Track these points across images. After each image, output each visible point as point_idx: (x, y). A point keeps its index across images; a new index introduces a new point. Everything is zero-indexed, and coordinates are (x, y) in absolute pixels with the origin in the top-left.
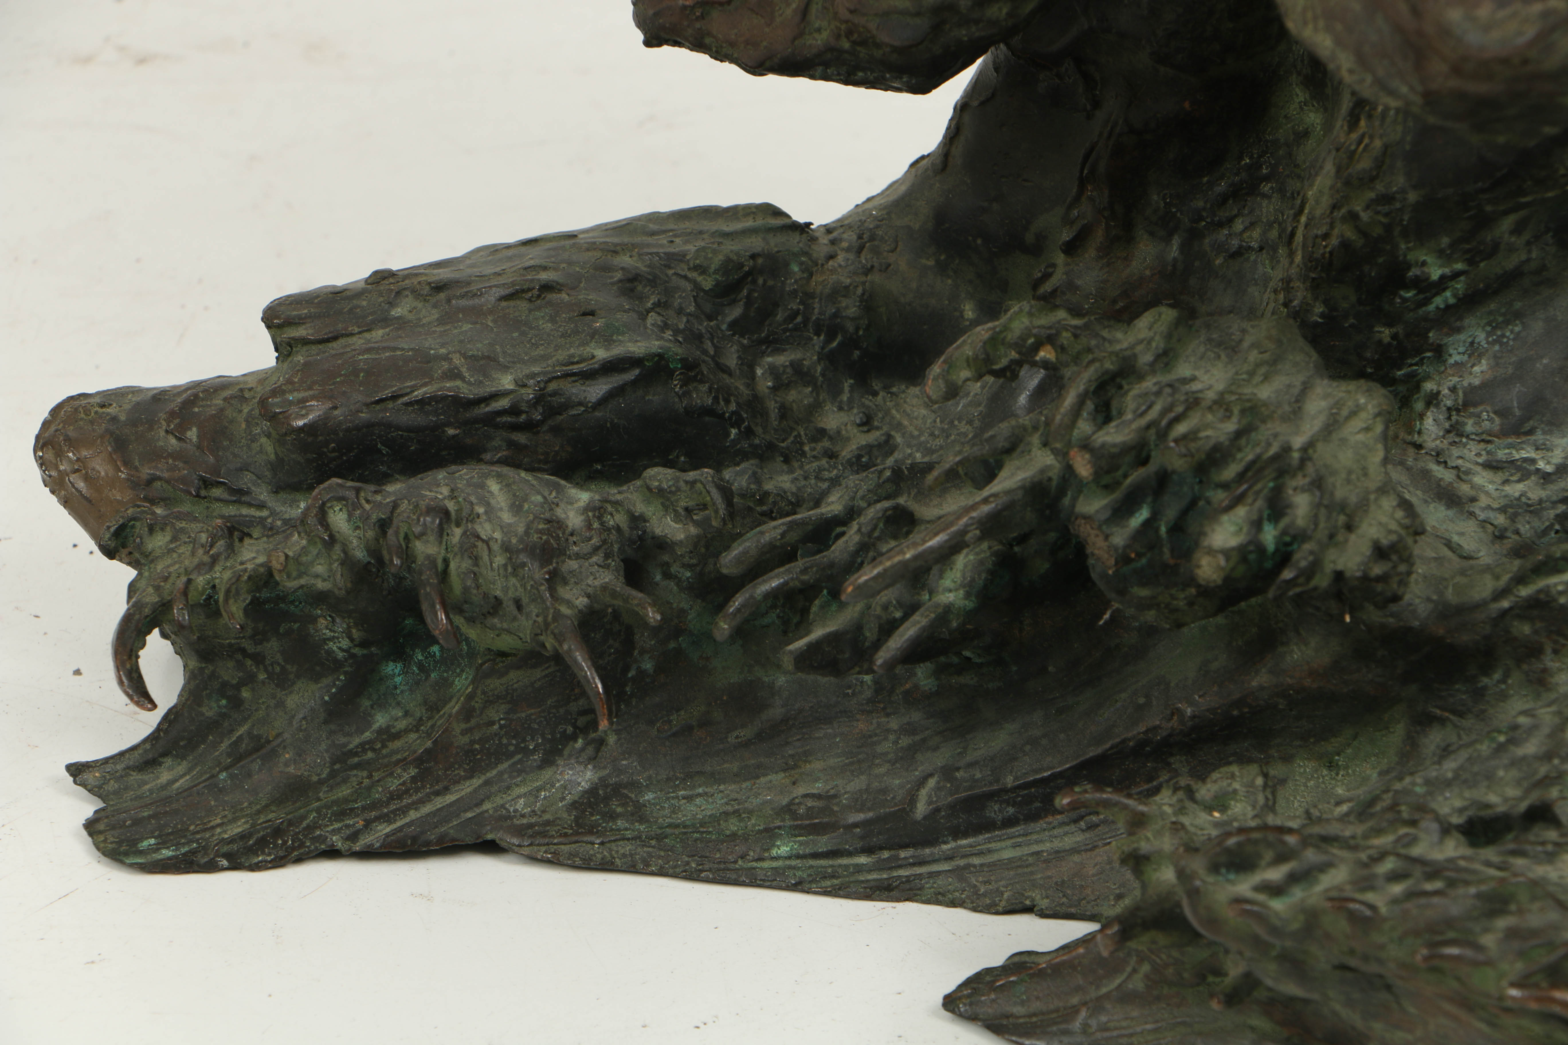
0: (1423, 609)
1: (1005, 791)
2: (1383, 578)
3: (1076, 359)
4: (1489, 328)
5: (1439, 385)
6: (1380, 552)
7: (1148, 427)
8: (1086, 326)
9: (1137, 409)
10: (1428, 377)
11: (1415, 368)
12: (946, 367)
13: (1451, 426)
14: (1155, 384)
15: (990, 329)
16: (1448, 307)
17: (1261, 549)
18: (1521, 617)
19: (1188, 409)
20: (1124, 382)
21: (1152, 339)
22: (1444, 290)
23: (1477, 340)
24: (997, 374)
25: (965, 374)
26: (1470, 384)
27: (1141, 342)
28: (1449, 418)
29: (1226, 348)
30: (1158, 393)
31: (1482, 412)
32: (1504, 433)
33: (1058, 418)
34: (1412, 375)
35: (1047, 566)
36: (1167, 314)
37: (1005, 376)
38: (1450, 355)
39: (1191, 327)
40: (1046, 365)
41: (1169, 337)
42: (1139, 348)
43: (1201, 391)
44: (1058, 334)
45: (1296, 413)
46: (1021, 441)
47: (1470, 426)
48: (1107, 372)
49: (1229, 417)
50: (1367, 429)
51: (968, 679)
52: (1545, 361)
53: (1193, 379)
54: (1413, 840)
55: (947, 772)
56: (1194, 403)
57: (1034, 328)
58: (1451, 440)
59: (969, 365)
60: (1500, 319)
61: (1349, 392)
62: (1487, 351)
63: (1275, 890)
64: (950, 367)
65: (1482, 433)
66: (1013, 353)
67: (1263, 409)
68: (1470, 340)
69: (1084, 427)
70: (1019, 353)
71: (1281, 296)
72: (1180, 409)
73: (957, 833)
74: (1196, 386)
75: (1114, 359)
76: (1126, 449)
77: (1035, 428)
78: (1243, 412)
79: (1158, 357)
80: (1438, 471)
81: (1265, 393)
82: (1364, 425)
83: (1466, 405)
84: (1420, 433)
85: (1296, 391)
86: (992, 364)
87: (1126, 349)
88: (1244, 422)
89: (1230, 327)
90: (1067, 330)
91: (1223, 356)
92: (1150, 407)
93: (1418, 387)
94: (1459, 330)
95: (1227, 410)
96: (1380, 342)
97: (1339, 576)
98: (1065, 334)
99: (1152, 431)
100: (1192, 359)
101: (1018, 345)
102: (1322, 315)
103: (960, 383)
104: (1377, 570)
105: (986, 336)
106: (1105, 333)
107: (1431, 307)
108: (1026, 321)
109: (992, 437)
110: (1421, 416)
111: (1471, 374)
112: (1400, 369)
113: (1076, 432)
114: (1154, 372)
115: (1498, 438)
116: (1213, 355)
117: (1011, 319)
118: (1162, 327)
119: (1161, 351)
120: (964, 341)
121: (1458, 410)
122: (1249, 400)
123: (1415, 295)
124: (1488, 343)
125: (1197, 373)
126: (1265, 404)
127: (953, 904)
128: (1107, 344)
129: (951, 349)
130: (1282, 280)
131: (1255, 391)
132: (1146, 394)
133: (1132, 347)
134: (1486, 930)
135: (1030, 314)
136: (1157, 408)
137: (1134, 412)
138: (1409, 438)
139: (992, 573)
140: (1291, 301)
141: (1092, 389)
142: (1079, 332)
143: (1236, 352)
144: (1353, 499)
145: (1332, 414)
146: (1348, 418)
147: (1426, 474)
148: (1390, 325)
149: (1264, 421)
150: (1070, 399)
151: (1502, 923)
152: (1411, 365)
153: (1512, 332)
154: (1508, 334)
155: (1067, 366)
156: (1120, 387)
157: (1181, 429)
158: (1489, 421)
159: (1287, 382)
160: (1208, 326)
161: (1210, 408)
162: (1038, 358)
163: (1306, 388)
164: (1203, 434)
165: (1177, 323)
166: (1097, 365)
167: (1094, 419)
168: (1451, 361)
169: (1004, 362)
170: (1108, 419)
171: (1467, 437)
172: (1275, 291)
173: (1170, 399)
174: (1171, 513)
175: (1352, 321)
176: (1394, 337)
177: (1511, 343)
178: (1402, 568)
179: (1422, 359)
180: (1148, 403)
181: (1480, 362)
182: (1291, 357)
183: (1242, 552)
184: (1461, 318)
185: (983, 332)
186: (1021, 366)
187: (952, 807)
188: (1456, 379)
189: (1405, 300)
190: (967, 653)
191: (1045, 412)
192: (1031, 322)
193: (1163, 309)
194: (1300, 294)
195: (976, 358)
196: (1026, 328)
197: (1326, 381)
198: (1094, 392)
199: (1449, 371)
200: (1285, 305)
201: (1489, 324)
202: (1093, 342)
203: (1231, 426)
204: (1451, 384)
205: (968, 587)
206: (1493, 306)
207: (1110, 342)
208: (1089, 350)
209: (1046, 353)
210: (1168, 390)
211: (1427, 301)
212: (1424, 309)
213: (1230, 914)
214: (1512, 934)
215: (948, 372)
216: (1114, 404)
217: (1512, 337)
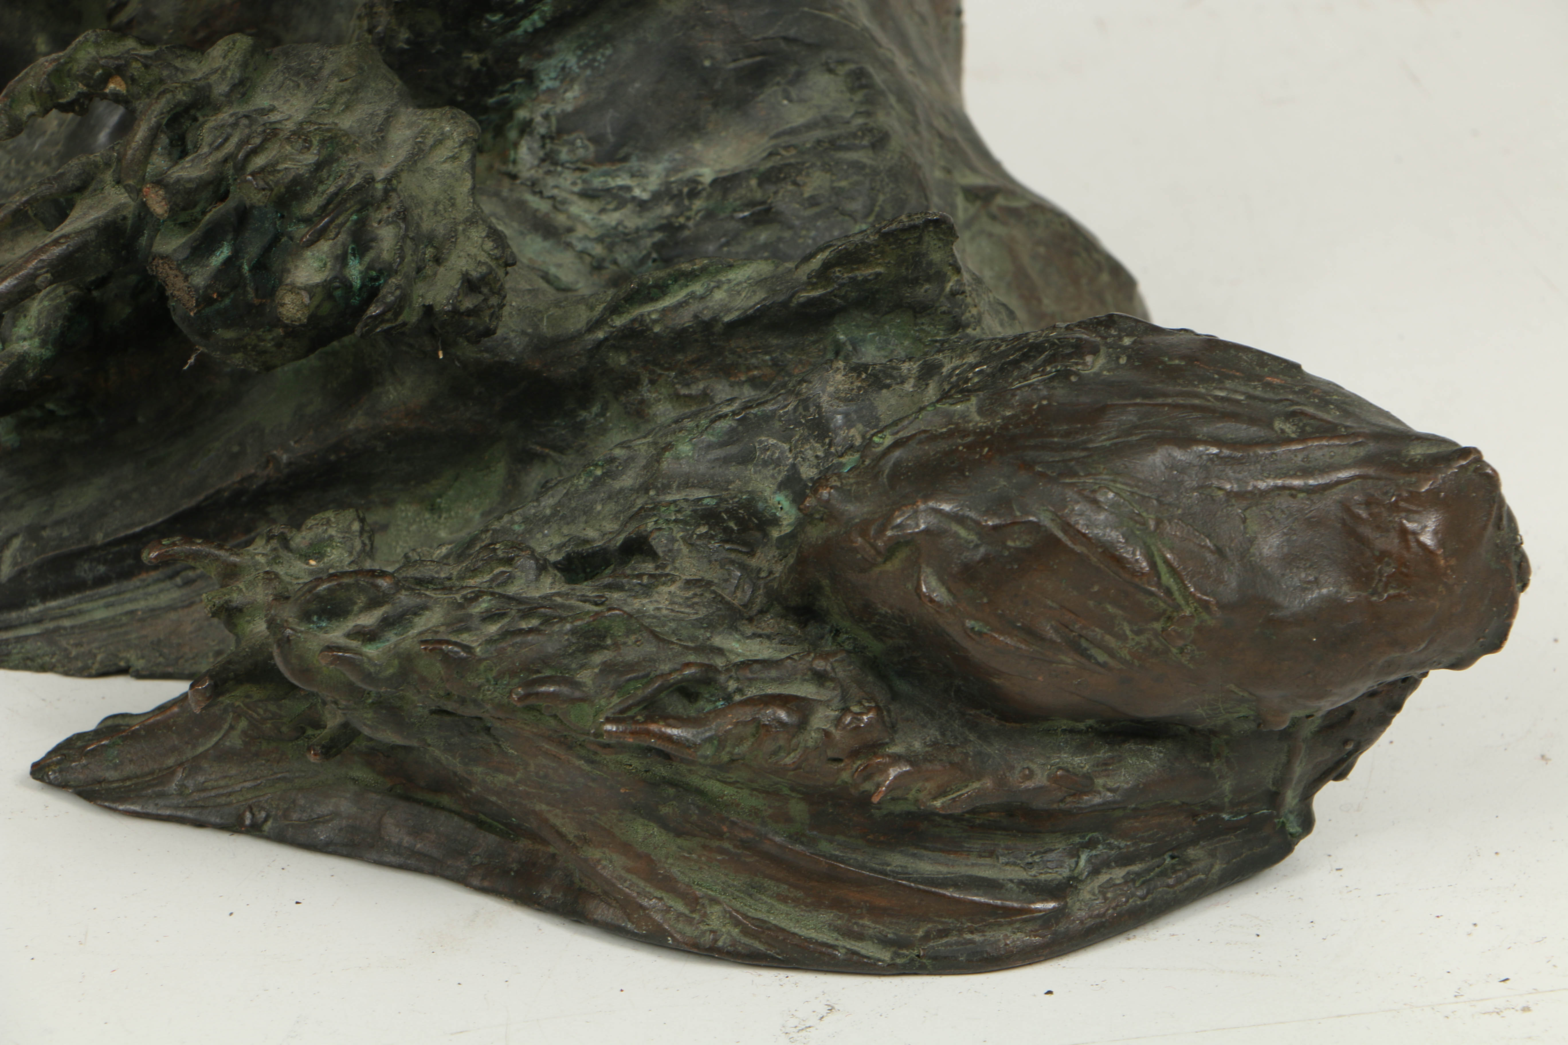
0: (518, 343)
1: (94, 548)
2: (474, 312)
3: (148, 91)
4: (579, 52)
5: (532, 112)
6: (470, 285)
7: (225, 160)
8: (157, 56)
9: (214, 142)
10: (520, 105)
11: (507, 95)
12: (8, 101)
13: (546, 154)
14: (231, 115)
15: (54, 60)
16: (537, 31)
17: (347, 285)
18: (616, 348)
19: (265, 140)
20: (198, 114)
21: (227, 68)
22: (531, 12)
23: (568, 65)
24: (65, 108)
25: (30, 108)
26: (563, 111)
27: (215, 71)
28: (543, 146)
29: (305, 77)
30: (235, 125)
31: (575, 139)
32: (599, 160)
33: (130, 152)
34: (504, 103)
35: (128, 310)
36: (243, 42)
37: (73, 111)
38: (542, 81)
39: (268, 54)
40: (117, 98)
41: (244, 65)
42: (214, 78)
43: (280, 122)
44: (127, 64)
45: (380, 142)
46: (93, 179)
47: (564, 154)
48: (179, 103)
49: (308, 149)
50: (454, 158)
51: (53, 433)
52: (637, 85)
53: (272, 109)
54: (510, 579)
55: (33, 532)
56: (271, 134)
57: (102, 58)
58: (545, 169)
59: (33, 99)
60: (591, 42)
61: (434, 120)
62: (579, 75)
63: (369, 636)
64: (13, 101)
65: (577, 161)
66: (81, 85)
67: (344, 139)
68: (561, 65)
69: (158, 162)
70: (87, 85)
71: (365, 23)
72: (257, 141)
73: (45, 595)
74: (274, 117)
75: (187, 89)
76: (203, 184)
77: (108, 165)
78: (323, 142)
79: (234, 87)
80: (534, 202)
81: (347, 122)
82: (451, 154)
83: (560, 132)
84: (514, 162)
85: (379, 120)
86: (58, 98)
87: (200, 79)
88: (324, 152)
89: (309, 55)
90: (137, 60)
91: (302, 85)
92: (226, 140)
93: (510, 116)
94: (549, 55)
95: (305, 141)
96: (469, 69)
97: (429, 310)
98: (134, 64)
99: (230, 164)
100: (271, 89)
101: (85, 76)
102: (408, 41)
103: (25, 118)
104: (468, 303)
105: (50, 68)
106: (178, 63)
107: (519, 31)
108: (92, 51)
109: (62, 175)
110: (516, 145)
111: (563, 100)
112: (491, 96)
113: (149, 168)
114: (230, 103)
115: (592, 164)
116: (292, 84)
117: (76, 50)
118: (237, 56)
119: (237, 81)
120: (27, 73)
121: (552, 138)
122: (328, 130)
123: (502, 19)
124: (580, 67)
125: (276, 103)
126: (346, 134)
127: (43, 668)
128: (180, 75)
129: (12, 83)
130: (365, 5)
131: (337, 121)
132: (223, 126)
133: (206, 77)
134: (582, 667)
135: (96, 44)
136: (234, 140)
137: (210, 145)
138: (503, 168)
139: (68, 319)
140: (375, 27)
141: (164, 122)
142: (150, 62)
143: (316, 81)
144: (441, 231)
145: (416, 143)
146: (433, 147)
147: (521, 205)
148: (478, 50)
149: (345, 152)
150: (141, 132)
151: (598, 658)
152: (503, 92)
153: (603, 55)
154: (599, 57)
155: (139, 99)
156: (195, 119)
157: (259, 161)
158: (584, 149)
159: (370, 111)
160: (286, 54)
161: (288, 139)
162: (107, 91)
163: (390, 116)
164: (281, 167)
165: (253, 51)
166: (169, 96)
167: (170, 154)
168: (543, 87)
169: (71, 96)
170: (184, 154)
171: (562, 165)
172: (359, 17)
173: (247, 131)
174: (253, 251)
175: (439, 47)
176: (483, 63)
177: (603, 67)
178: (494, 301)
179: (514, 85)
180: (224, 136)
181: (572, 87)
182: (373, 85)
183: (327, 287)
184: (550, 42)
185: (45, 63)
186: (91, 100)
187: (41, 568)
188: (548, 106)
189: (491, 24)
190: (50, 406)
191: (117, 148)
192: (98, 53)
193: (238, 36)
194: (384, 19)
195: (40, 91)
196: (93, 58)
197: (410, 109)
198: (167, 125)
199: (542, 98)
200: (370, 31)
201: (580, 47)
202: (165, 73)
203: (311, 158)
204: (543, 111)
205: (44, 334)
206: (583, 29)
207: (183, 72)
208: (161, 81)
209: (115, 86)
210: (245, 121)
211: (514, 25)
212: (512, 33)
213: (322, 662)
214: (608, 668)
215: (11, 107)
216: (190, 138)
217: (603, 60)
